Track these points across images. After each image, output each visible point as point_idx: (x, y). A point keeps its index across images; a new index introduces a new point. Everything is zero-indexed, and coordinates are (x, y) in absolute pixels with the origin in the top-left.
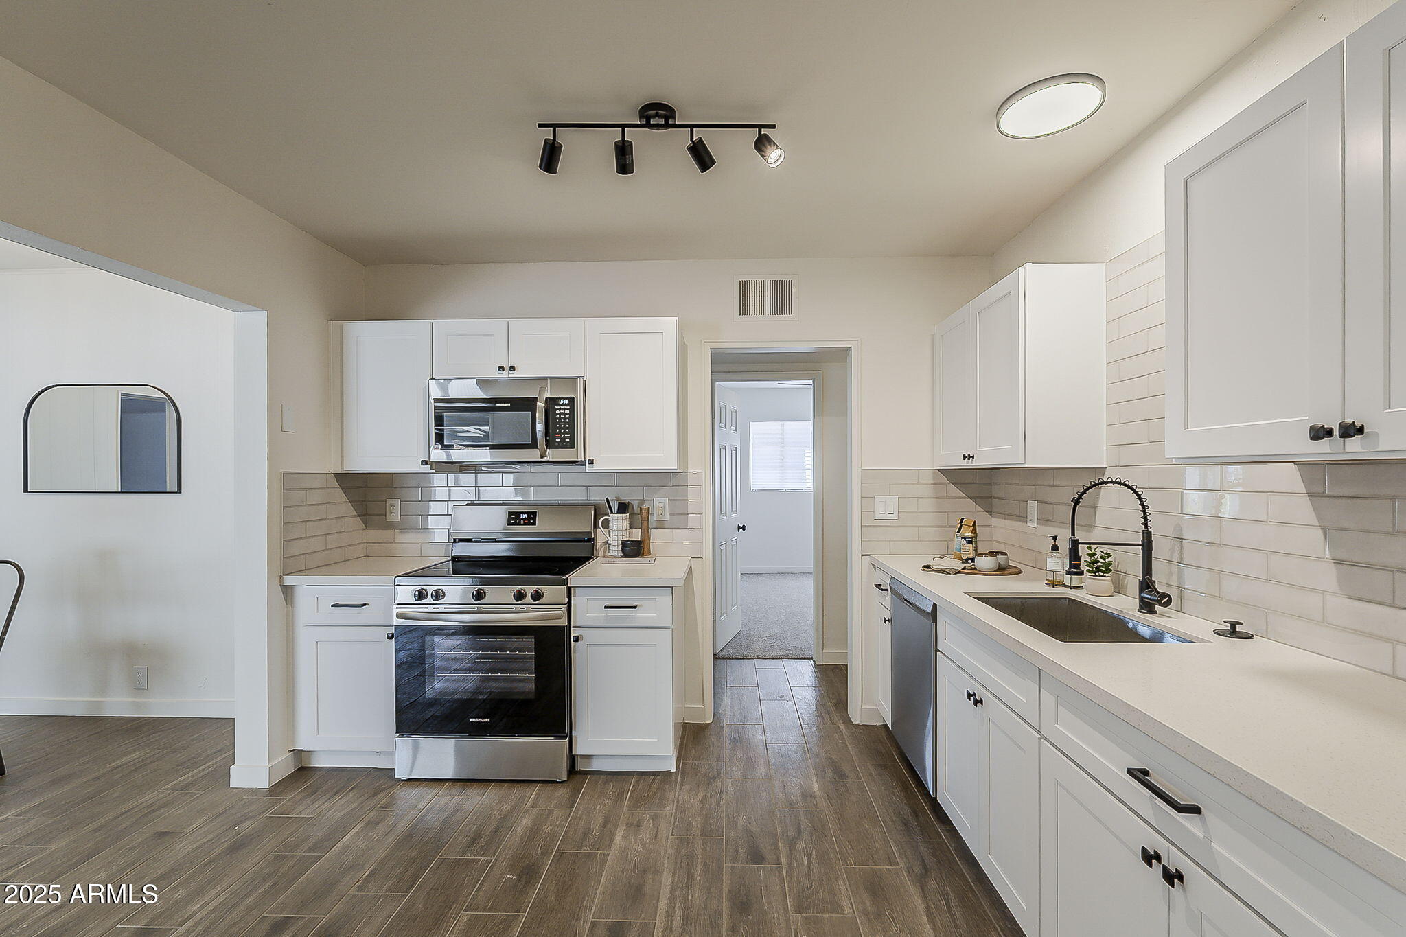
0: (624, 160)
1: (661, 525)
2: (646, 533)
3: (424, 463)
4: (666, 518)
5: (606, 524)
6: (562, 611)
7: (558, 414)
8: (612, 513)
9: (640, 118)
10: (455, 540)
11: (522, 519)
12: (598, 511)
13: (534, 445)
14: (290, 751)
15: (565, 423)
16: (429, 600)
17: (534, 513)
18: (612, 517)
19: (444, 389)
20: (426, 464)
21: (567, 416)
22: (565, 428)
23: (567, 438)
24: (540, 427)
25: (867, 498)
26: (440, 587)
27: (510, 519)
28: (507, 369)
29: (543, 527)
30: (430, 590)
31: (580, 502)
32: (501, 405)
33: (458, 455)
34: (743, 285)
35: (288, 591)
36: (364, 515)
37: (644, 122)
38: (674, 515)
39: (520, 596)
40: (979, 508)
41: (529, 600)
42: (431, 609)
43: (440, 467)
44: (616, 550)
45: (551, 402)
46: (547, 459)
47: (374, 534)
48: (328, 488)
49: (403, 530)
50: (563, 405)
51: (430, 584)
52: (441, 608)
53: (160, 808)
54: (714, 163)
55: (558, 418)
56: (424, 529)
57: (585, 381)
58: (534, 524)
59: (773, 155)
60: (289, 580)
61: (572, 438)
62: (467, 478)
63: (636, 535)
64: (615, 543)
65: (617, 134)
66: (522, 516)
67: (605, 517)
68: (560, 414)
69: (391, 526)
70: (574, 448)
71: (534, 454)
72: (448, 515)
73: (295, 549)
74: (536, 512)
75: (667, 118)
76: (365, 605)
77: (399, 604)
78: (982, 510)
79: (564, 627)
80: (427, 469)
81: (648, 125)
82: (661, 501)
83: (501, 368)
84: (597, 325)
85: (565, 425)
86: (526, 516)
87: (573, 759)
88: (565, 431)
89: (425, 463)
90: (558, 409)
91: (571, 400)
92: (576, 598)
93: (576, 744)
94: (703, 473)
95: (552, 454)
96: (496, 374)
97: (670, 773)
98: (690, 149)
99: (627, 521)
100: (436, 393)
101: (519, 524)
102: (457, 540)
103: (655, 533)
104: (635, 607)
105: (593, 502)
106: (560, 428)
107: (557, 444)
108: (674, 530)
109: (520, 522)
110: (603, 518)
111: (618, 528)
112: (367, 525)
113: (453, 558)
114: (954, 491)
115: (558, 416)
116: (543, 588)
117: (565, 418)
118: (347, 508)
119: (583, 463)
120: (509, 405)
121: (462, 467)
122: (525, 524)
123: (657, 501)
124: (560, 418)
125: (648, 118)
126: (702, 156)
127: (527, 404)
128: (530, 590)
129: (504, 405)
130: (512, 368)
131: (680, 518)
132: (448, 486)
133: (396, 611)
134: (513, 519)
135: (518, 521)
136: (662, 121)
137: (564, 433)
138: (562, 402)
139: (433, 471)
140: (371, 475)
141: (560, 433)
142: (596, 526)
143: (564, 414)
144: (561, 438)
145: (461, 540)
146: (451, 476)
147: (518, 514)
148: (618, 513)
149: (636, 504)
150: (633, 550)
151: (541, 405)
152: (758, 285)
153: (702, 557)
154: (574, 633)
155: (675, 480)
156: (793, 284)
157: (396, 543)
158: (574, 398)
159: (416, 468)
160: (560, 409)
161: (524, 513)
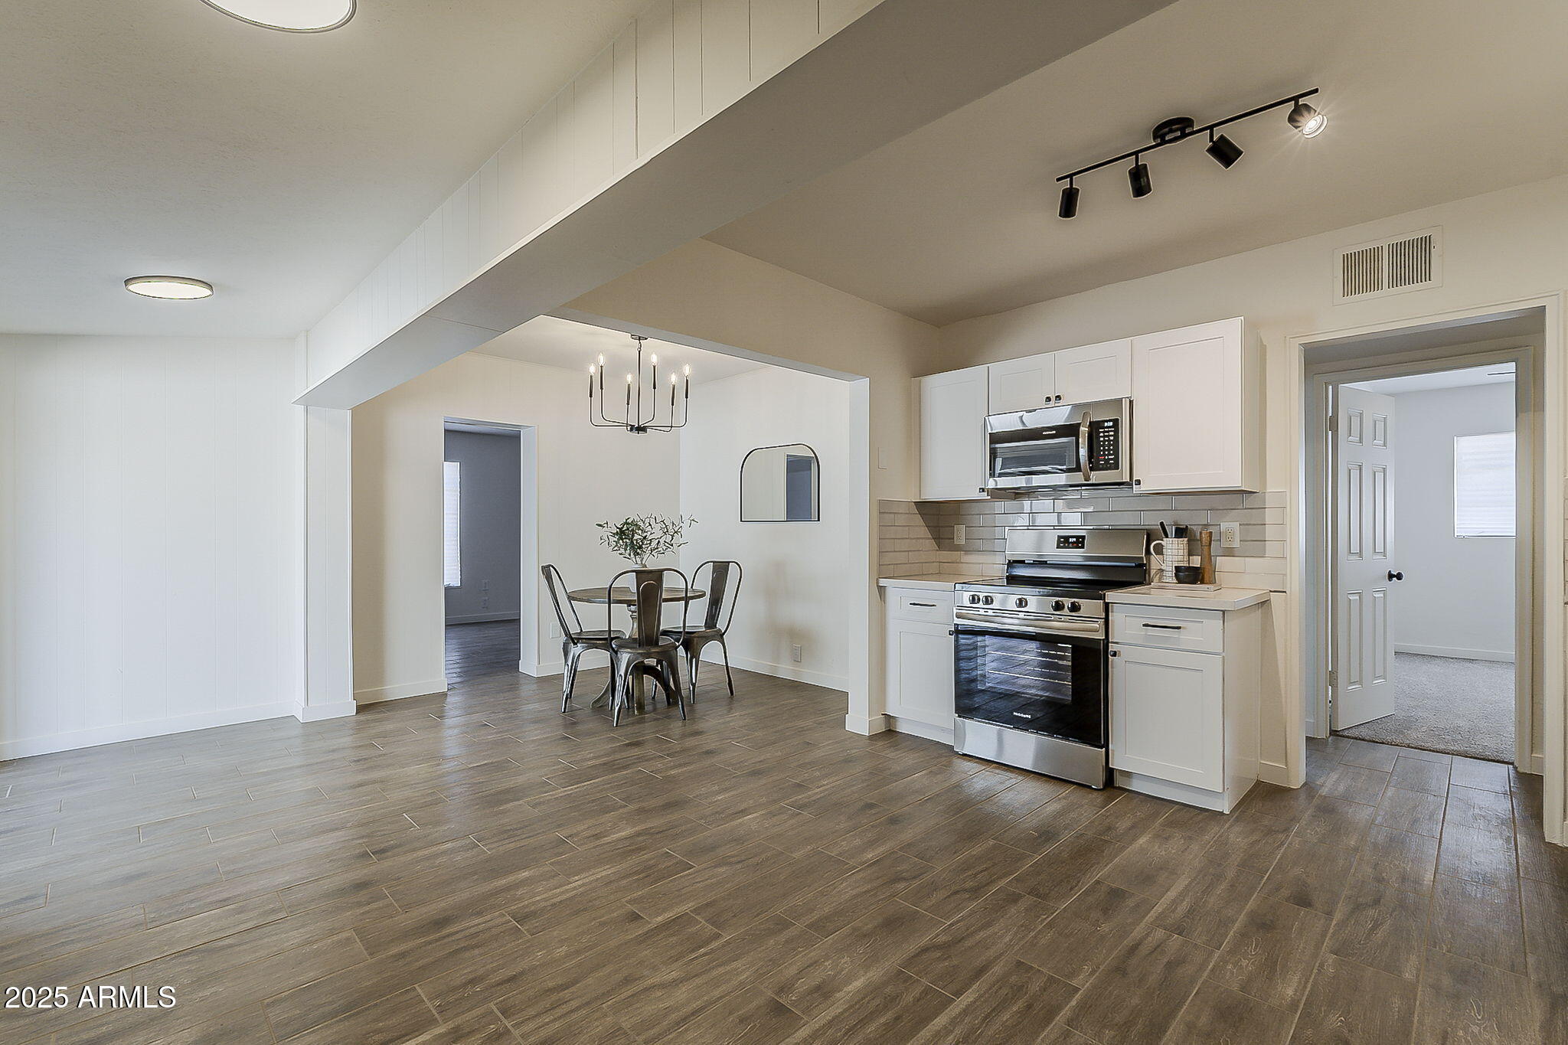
0: (1140, 182)
1: (1229, 553)
2: (1208, 559)
3: (981, 491)
4: (1236, 544)
5: (1159, 550)
6: (1099, 625)
7: (1102, 437)
8: (1167, 537)
9: (1154, 139)
10: (1010, 562)
11: (1071, 542)
12: (1151, 536)
13: (1078, 469)
14: (883, 714)
15: (1109, 445)
16: (981, 605)
18: (1165, 542)
19: (997, 424)
20: (983, 491)
21: (1112, 438)
22: (1109, 450)
23: (1112, 459)
24: (1083, 452)
26: (989, 594)
27: (1060, 540)
28: (1053, 399)
29: (1096, 551)
30: (982, 596)
31: (1132, 527)
32: (1047, 433)
34: (1348, 258)
35: (882, 590)
36: (937, 538)
37: (1159, 141)
38: (1246, 541)
39: (1058, 607)
41: (1066, 611)
42: (982, 612)
43: (998, 494)
44: (1170, 576)
45: (1095, 427)
46: (1090, 481)
47: (945, 555)
48: (910, 513)
49: (967, 552)
51: (983, 592)
52: (990, 612)
53: (807, 730)
54: (1240, 153)
55: (1102, 441)
56: (985, 551)
57: (1131, 402)
59: (1311, 124)
60: (883, 582)
63: (1196, 561)
64: (1169, 569)
65: (1130, 163)
66: (1071, 540)
67: (1157, 542)
68: (1104, 436)
69: (958, 548)
70: (1119, 469)
71: (1078, 478)
72: (1004, 539)
73: (886, 559)
74: (1084, 536)
75: (1182, 130)
76: (933, 605)
77: (958, 606)
79: (1101, 641)
80: (985, 496)
81: (1164, 142)
82: (1230, 526)
83: (1047, 399)
84: (1143, 342)
85: (1109, 447)
86: (1075, 539)
87: (1110, 773)
90: (1102, 432)
91: (1116, 422)
92: (1115, 614)
93: (1113, 758)
94: (1288, 494)
95: (1096, 477)
96: (1044, 405)
97: (1222, 813)
98: (1211, 150)
99: (1185, 547)
101: (1067, 547)
102: (1012, 562)
103: (1219, 561)
104: (1179, 628)
105: (1146, 527)
106: (1104, 450)
107: (1101, 466)
108: (1246, 558)
109: (1068, 545)
110: (1155, 543)
111: (1174, 552)
112: (940, 547)
113: (1008, 577)
115: (1102, 439)
116: (1081, 601)
117: (1109, 441)
118: (924, 531)
119: (1129, 484)
120: (1055, 432)
121: (1016, 494)
122: (1073, 547)
123: (1224, 526)
124: (1104, 441)
125: (1162, 137)
126: (1225, 153)
127: (1070, 430)
128: (1067, 602)
129: (1049, 433)
130: (1058, 398)
131: (1255, 545)
132: (1005, 512)
133: (955, 611)
134: (1062, 542)
135: (1066, 545)
136: (1179, 134)
137: (1108, 455)
138: (1106, 424)
139: (989, 497)
140: (942, 504)
141: (1104, 455)
142: (1148, 552)
143: (1108, 436)
144: (1104, 460)
145: (1014, 562)
146: (1007, 503)
147: (1066, 538)
148: (1174, 537)
149: (1196, 528)
150: (1190, 576)
151: (1084, 430)
152: (1374, 254)
153: (1285, 592)
154: (1112, 648)
155: (1249, 502)
156: (1432, 239)
157: (962, 563)
158: (1117, 420)
159: (976, 495)
160: (1104, 432)
161: (1073, 537)
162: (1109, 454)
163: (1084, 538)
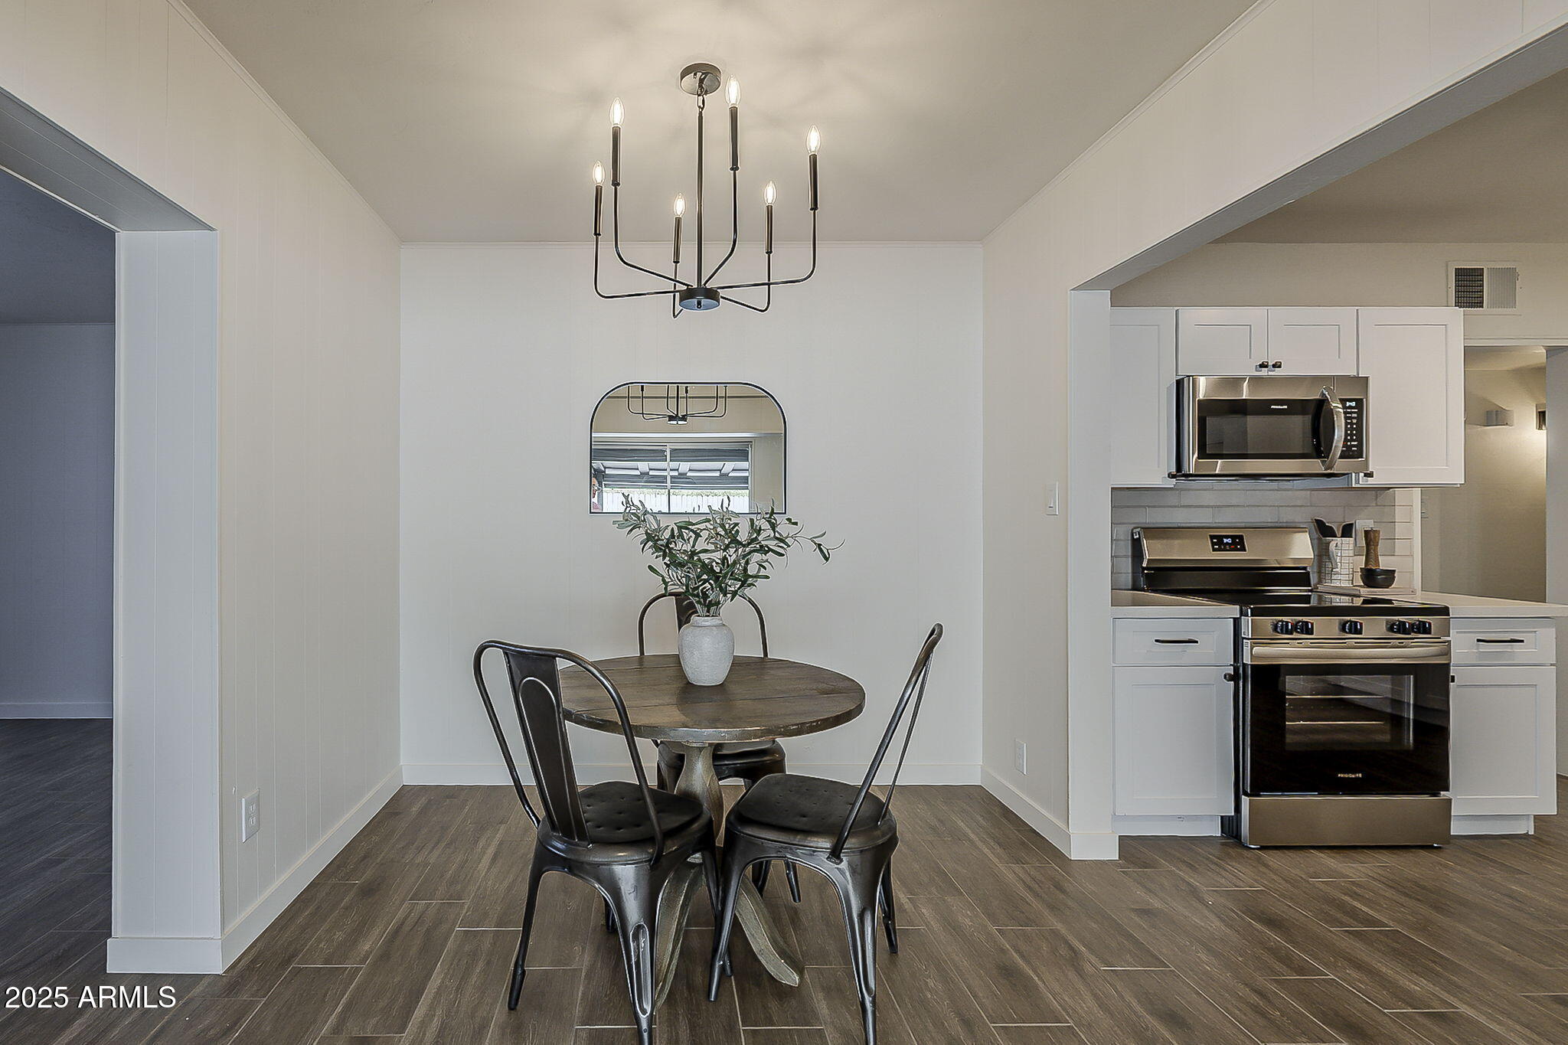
11: (1226, 543)
15: (1352, 429)
20: (1174, 476)
21: (1354, 421)
22: (1352, 435)
28: (1270, 365)
32: (1277, 407)
34: (1460, 273)
50: (1349, 407)
58: (1243, 549)
61: (1361, 446)
66: (1225, 540)
74: (1245, 536)
83: (1263, 365)
85: (1351, 432)
86: (1231, 540)
88: (1352, 438)
89: (1171, 475)
91: (1360, 402)
95: (1339, 465)
100: (1204, 392)
109: (1224, 546)
117: (1352, 424)
120: (1286, 407)
129: (1280, 407)
130: (1278, 365)
131: (1386, 543)
134: (1216, 544)
138: (1348, 404)
143: (1351, 419)
144: (1346, 446)
147: (1220, 538)
148: (1342, 537)
151: (1339, 406)
155: (1381, 498)
158: (1362, 400)
161: (1227, 537)
162: (1352, 440)
163: (1241, 538)
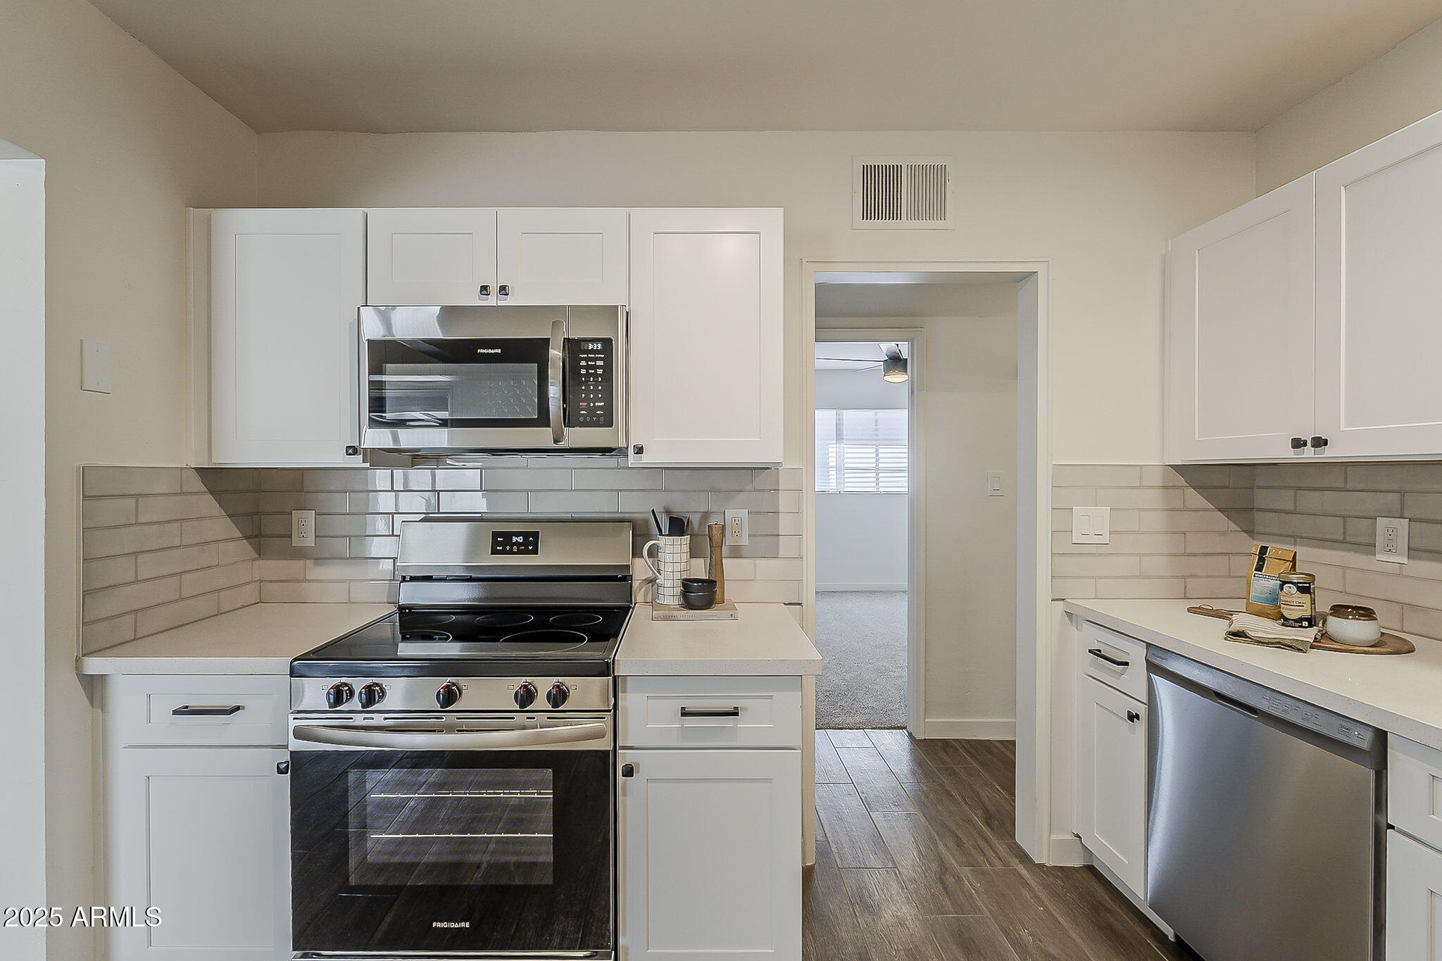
1: (736, 553)
2: (716, 565)
3: (350, 451)
4: (745, 541)
5: (653, 553)
6: (605, 724)
7: (583, 367)
8: (661, 534)
10: (404, 578)
11: (515, 544)
12: (640, 533)
13: (543, 419)
15: (596, 383)
16: (356, 704)
17: (536, 535)
18: (662, 542)
19: (388, 324)
20: (355, 452)
21: (600, 371)
22: (596, 391)
23: (600, 408)
24: (554, 391)
25: (1061, 510)
26: (376, 680)
27: (495, 543)
28: (494, 290)
29: (551, 556)
30: (357, 684)
31: (606, 515)
32: (485, 351)
33: (409, 439)
34: (869, 172)
35: (94, 687)
36: (256, 536)
38: (755, 536)
39: (526, 696)
40: (1233, 526)
41: (542, 703)
42: (359, 720)
43: (378, 458)
44: (670, 593)
45: (573, 347)
46: (562, 445)
47: (272, 567)
48: (182, 493)
49: (319, 560)
50: (593, 351)
51: (357, 674)
52: (378, 720)
55: (584, 375)
56: (355, 558)
57: (628, 313)
58: (535, 552)
60: (94, 665)
61: (609, 409)
62: (420, 477)
63: (699, 569)
64: (668, 584)
66: (514, 539)
67: (651, 542)
68: (587, 367)
69: (300, 554)
70: (611, 425)
71: (543, 437)
72: (393, 535)
73: (108, 606)
74: (538, 533)
76: (234, 710)
77: (299, 712)
78: (1240, 529)
79: (609, 751)
80: (357, 461)
82: (736, 515)
83: (484, 289)
84: (649, 219)
85: (596, 387)
86: (521, 538)
88: (595, 397)
89: (352, 450)
90: (584, 359)
91: (607, 343)
92: (628, 698)
94: (804, 470)
95: (574, 436)
96: (475, 300)
99: (686, 548)
100: (373, 329)
101: (511, 552)
102: (408, 578)
103: (730, 566)
104: (735, 713)
105: (627, 515)
106: (588, 392)
107: (581, 419)
108: (757, 562)
109: (511, 548)
110: (647, 544)
111: (674, 559)
112: (261, 552)
113: (402, 609)
114: (1195, 499)
115: (583, 371)
116: (568, 681)
117: (595, 375)
118: (223, 527)
119: (625, 452)
120: (499, 351)
121: (417, 458)
122: (519, 552)
123: (730, 514)
124: (588, 375)
127: (532, 351)
128: (544, 685)
129: (490, 351)
130: (503, 290)
131: (767, 542)
132: (392, 490)
133: (292, 724)
134: (500, 544)
135: (508, 548)
137: (594, 401)
138: (591, 347)
139: (368, 465)
140: (265, 471)
141: (588, 400)
142: (636, 556)
143: (595, 367)
144: (589, 408)
145: (413, 579)
146: (399, 473)
147: (508, 536)
148: (668, 535)
149: (695, 520)
151: (556, 352)
152: (892, 173)
153: (800, 604)
154: (624, 758)
155: (761, 480)
156: (947, 170)
157: (309, 581)
158: (610, 340)
159: (338, 459)
160: (587, 360)
161: (518, 534)
162: (596, 399)
163: (535, 535)
